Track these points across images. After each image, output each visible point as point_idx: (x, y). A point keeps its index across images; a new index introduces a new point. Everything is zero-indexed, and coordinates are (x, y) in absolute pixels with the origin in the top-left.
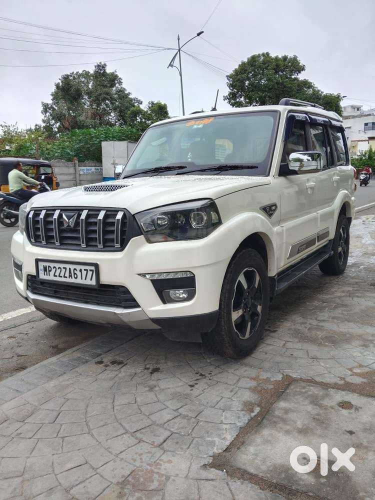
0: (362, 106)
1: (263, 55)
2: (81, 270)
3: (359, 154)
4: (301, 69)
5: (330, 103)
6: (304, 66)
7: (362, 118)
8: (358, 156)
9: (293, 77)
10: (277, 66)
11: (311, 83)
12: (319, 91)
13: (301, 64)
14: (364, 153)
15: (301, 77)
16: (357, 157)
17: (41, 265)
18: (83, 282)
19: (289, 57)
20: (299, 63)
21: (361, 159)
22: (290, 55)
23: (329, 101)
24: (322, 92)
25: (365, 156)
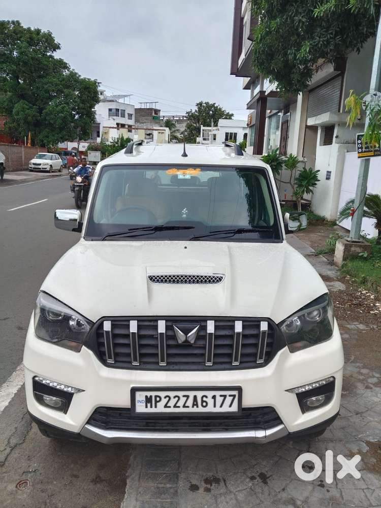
0: (105, 91)
1: (13, 22)
2: (214, 397)
3: (112, 141)
4: (56, 47)
5: (88, 88)
6: (59, 44)
7: (106, 103)
8: (111, 142)
9: (48, 54)
10: (31, 38)
11: (67, 64)
12: (76, 74)
13: (55, 42)
14: (116, 140)
15: (57, 55)
16: (110, 144)
17: (140, 396)
18: (218, 410)
19: (42, 31)
20: (54, 40)
21: (114, 146)
22: (44, 30)
23: (88, 86)
24: (80, 76)
25: (117, 143)
